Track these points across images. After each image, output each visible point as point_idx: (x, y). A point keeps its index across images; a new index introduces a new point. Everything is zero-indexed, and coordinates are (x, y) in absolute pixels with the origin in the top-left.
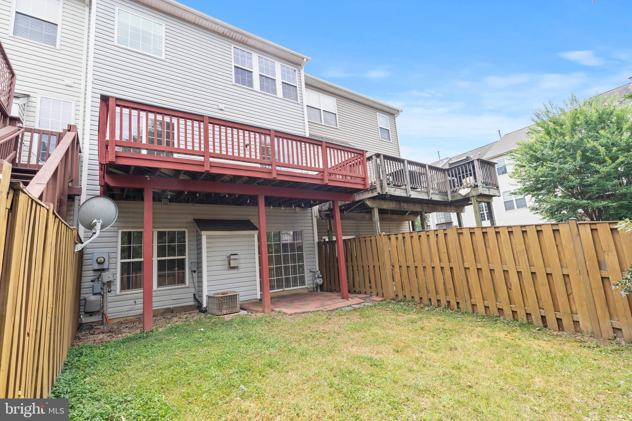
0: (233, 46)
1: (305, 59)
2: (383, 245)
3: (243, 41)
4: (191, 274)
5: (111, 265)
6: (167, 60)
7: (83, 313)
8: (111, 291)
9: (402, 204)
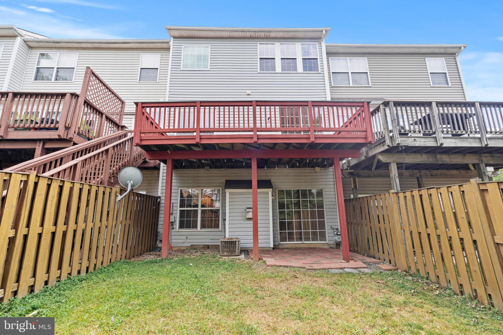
0: (258, 43)
1: (324, 31)
2: (392, 204)
3: (267, 36)
4: (223, 221)
5: (174, 211)
6: (211, 70)
7: (159, 241)
8: (173, 228)
9: (438, 156)
